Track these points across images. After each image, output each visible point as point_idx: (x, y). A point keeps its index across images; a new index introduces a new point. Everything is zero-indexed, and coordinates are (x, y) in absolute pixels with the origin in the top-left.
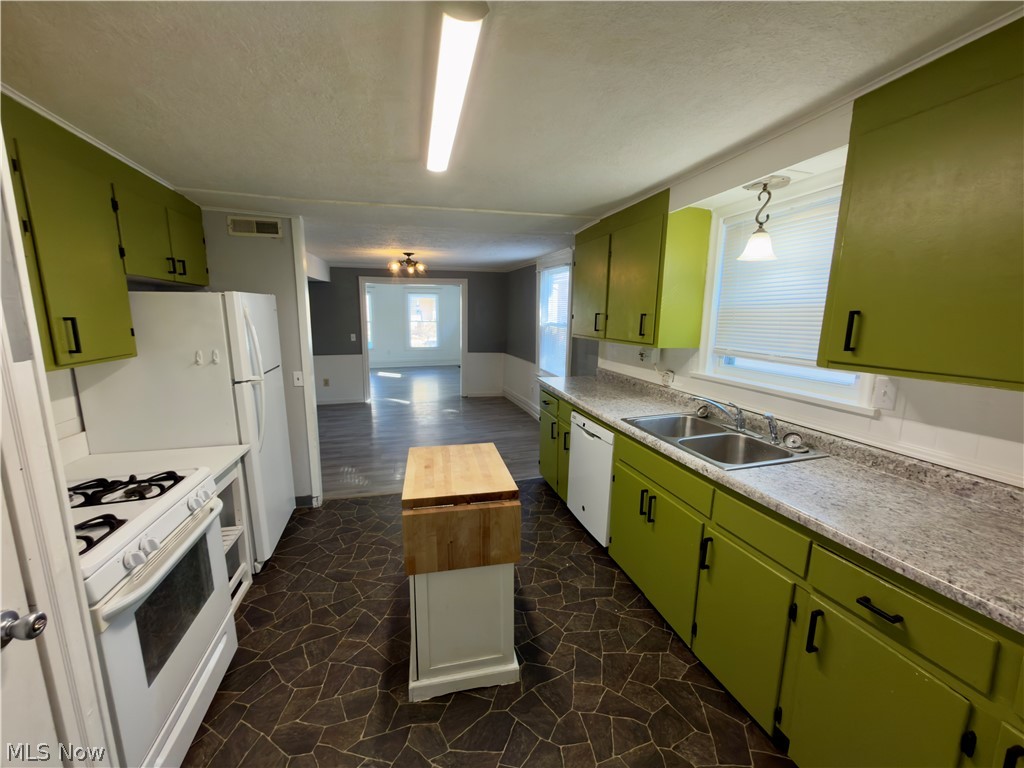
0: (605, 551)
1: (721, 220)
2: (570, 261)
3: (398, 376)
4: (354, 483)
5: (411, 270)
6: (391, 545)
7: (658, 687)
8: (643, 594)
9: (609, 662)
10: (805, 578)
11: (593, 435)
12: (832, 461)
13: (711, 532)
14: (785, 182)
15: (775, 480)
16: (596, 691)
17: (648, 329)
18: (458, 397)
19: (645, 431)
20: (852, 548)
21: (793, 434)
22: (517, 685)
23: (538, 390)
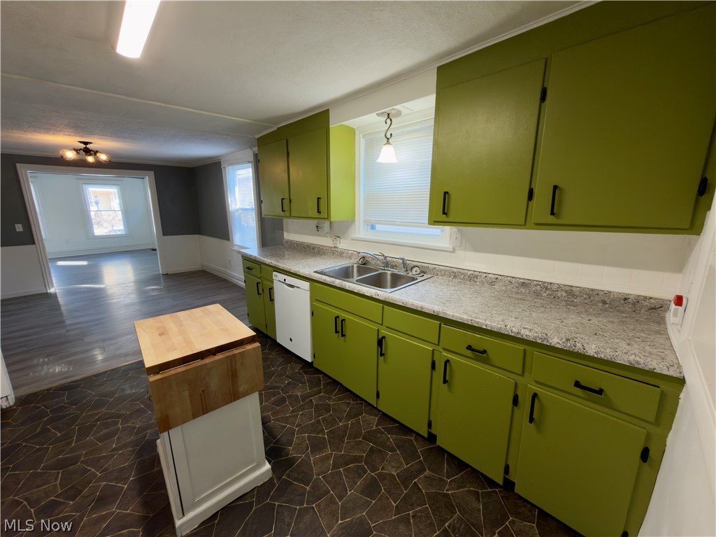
0: (310, 365)
1: (361, 136)
2: (252, 160)
3: (84, 263)
4: (55, 371)
5: (90, 159)
6: (119, 416)
7: (364, 438)
8: (341, 385)
9: (331, 435)
10: (438, 345)
11: (292, 286)
12: (435, 278)
13: (384, 332)
14: (399, 114)
15: (415, 294)
16: (328, 457)
17: (323, 208)
18: (159, 275)
19: (333, 277)
20: (462, 321)
21: (414, 267)
22: (271, 480)
23: (240, 260)
